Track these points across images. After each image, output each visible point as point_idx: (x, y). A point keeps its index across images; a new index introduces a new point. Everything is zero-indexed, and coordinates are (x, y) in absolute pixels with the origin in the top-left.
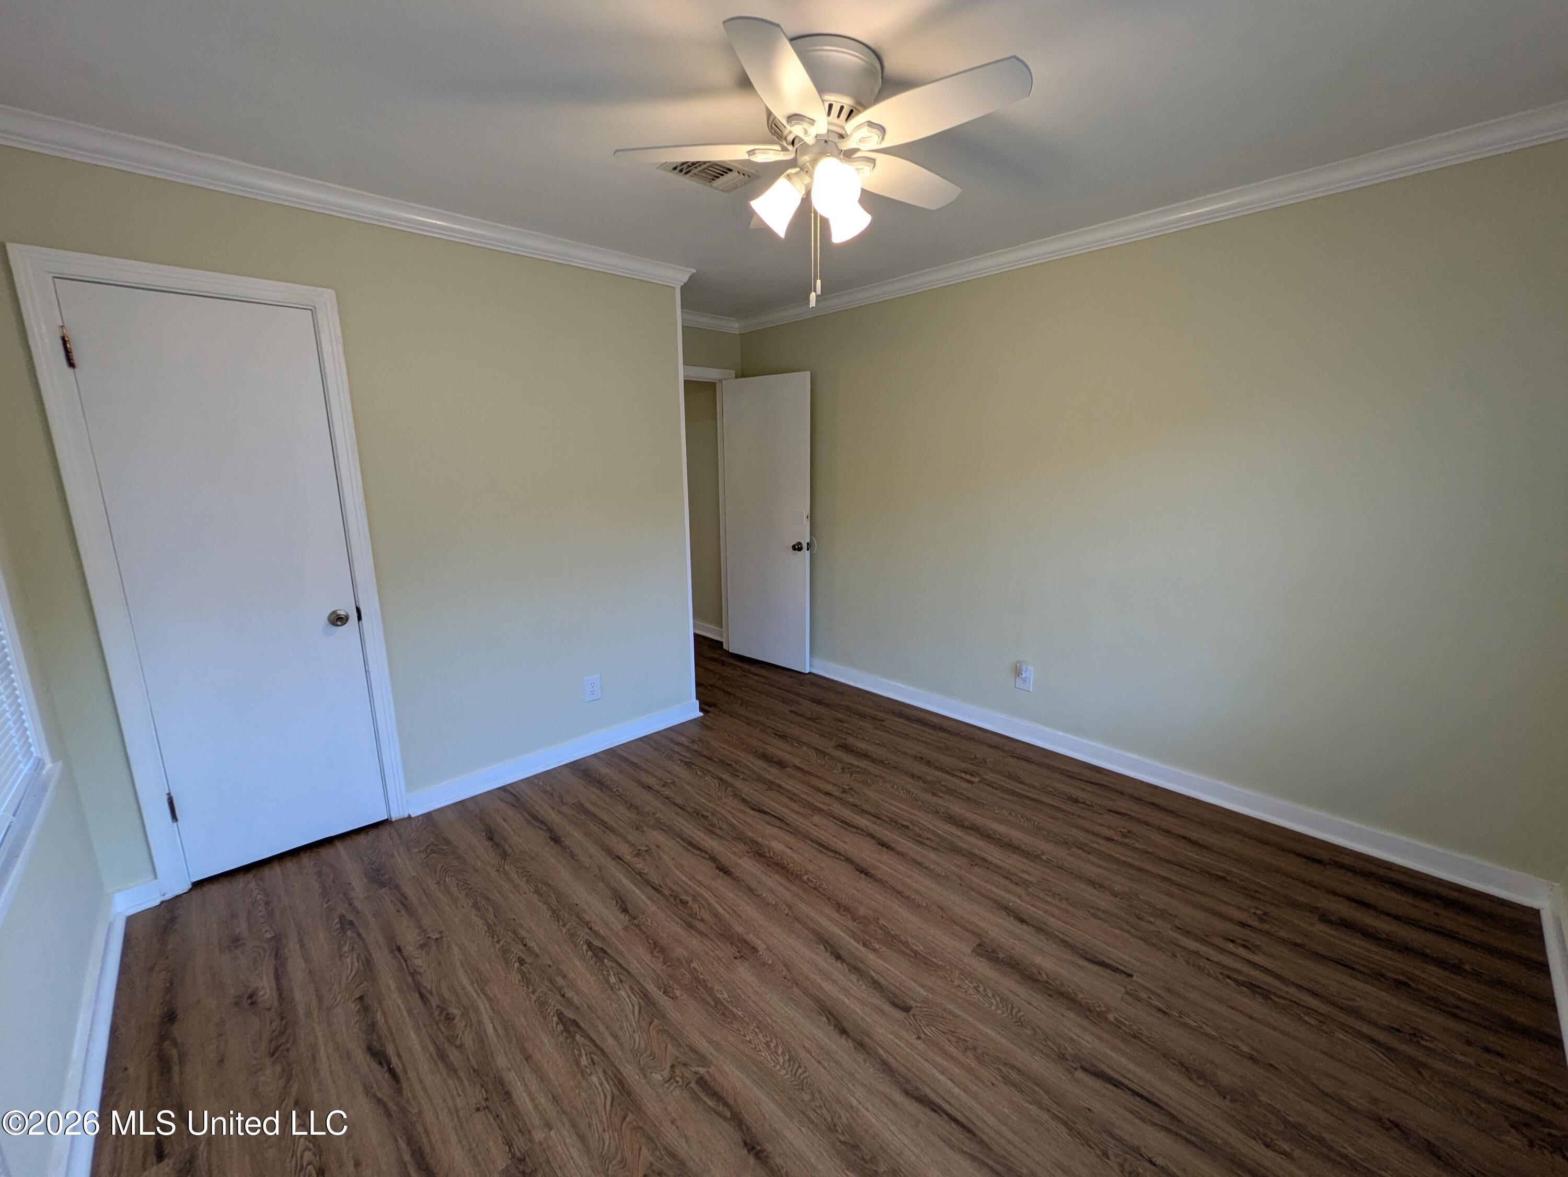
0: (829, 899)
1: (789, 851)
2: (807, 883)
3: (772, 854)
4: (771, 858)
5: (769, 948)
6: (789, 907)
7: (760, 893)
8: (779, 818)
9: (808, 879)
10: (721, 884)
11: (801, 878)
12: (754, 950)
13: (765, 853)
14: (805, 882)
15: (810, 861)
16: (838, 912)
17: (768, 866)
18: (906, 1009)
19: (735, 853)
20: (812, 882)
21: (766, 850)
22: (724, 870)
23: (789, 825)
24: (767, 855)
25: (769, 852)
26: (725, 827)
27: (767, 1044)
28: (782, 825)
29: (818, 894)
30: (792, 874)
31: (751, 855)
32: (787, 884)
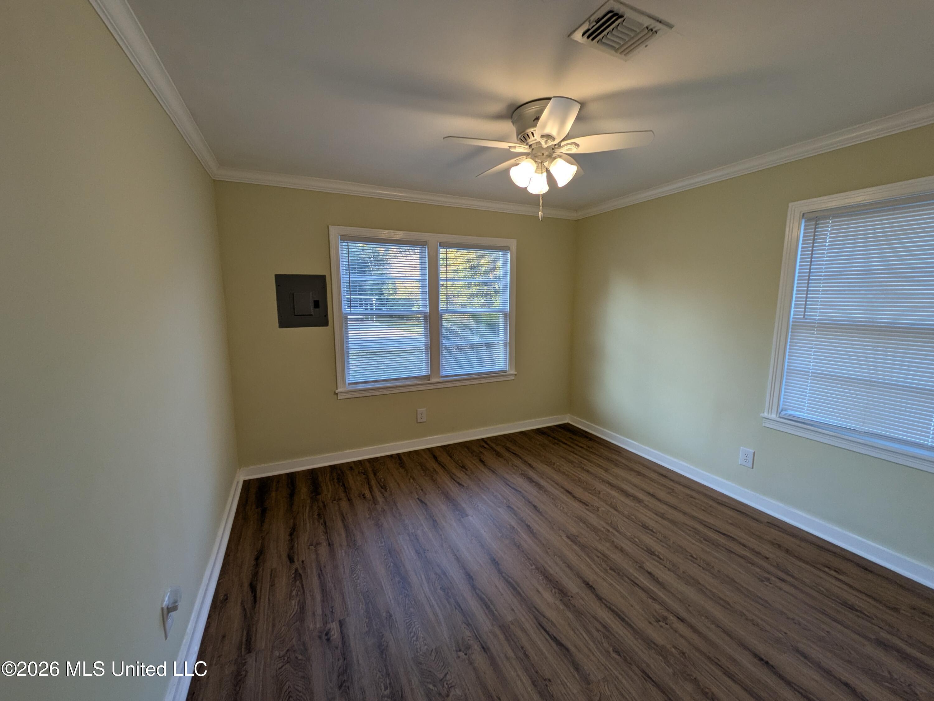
0: (523, 551)
1: (540, 589)
2: (533, 563)
3: (553, 591)
4: (554, 588)
5: (561, 536)
6: (547, 553)
7: (564, 564)
8: (543, 628)
9: (532, 566)
10: (591, 577)
11: (536, 567)
12: (568, 537)
13: (559, 593)
14: (534, 565)
15: (527, 578)
16: (521, 544)
17: (557, 581)
18: (509, 507)
19: (582, 599)
20: (530, 564)
21: (557, 595)
22: (589, 586)
23: (535, 617)
24: (557, 591)
25: (555, 593)
26: (594, 631)
27: (563, 508)
28: (541, 619)
29: (528, 555)
30: (541, 572)
31: (569, 594)
32: (546, 566)
